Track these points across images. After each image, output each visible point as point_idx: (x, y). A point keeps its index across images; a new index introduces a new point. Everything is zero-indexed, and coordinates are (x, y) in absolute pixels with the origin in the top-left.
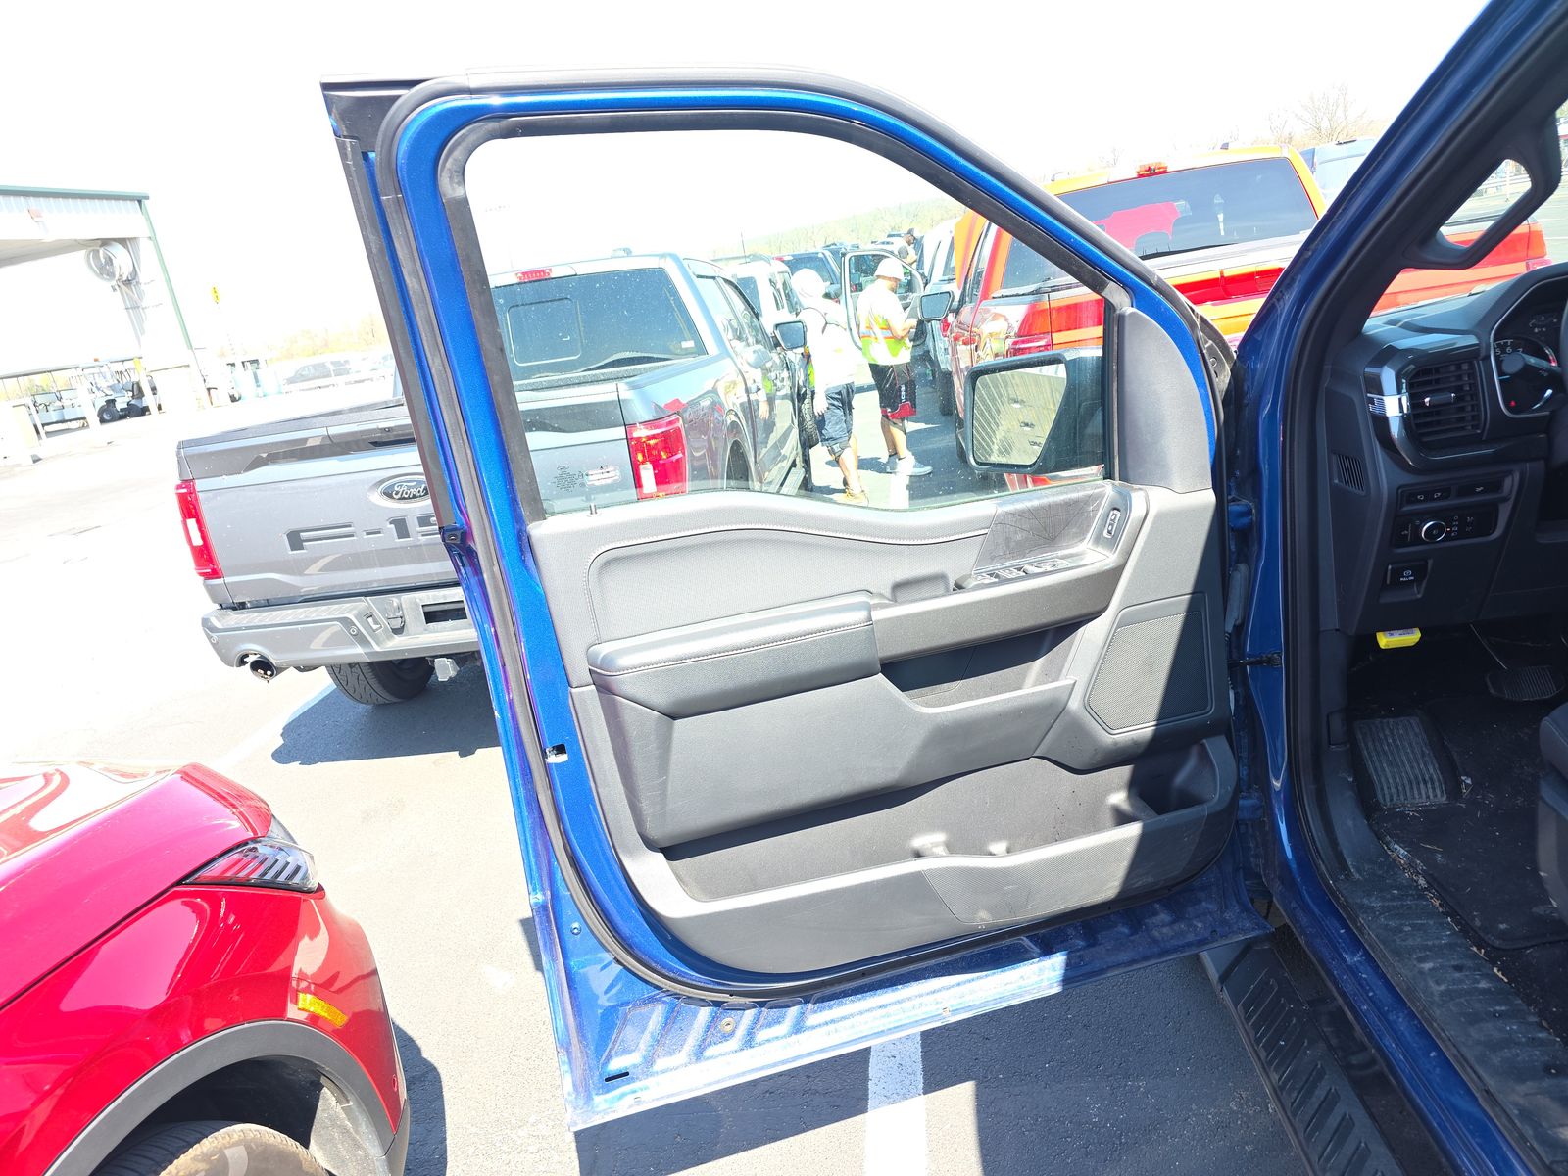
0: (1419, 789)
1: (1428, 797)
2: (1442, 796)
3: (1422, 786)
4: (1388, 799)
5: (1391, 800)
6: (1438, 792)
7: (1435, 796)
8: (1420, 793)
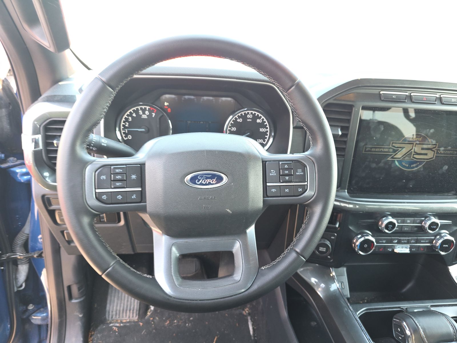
0: (126, 313)
1: (129, 317)
2: (136, 316)
3: (128, 312)
4: (110, 316)
5: (112, 317)
6: (135, 315)
7: (133, 317)
8: (126, 315)
